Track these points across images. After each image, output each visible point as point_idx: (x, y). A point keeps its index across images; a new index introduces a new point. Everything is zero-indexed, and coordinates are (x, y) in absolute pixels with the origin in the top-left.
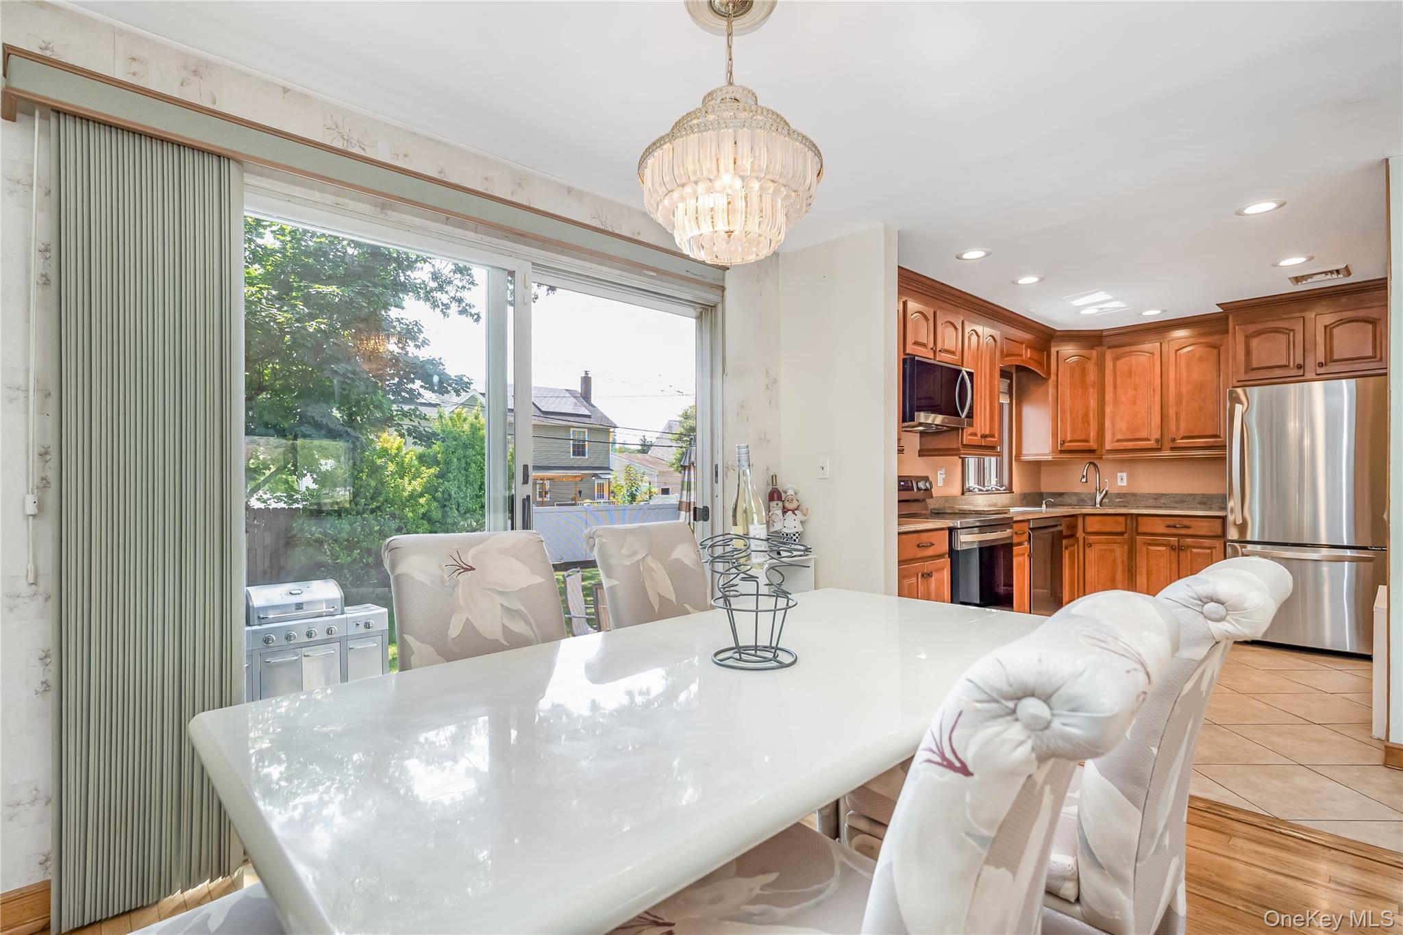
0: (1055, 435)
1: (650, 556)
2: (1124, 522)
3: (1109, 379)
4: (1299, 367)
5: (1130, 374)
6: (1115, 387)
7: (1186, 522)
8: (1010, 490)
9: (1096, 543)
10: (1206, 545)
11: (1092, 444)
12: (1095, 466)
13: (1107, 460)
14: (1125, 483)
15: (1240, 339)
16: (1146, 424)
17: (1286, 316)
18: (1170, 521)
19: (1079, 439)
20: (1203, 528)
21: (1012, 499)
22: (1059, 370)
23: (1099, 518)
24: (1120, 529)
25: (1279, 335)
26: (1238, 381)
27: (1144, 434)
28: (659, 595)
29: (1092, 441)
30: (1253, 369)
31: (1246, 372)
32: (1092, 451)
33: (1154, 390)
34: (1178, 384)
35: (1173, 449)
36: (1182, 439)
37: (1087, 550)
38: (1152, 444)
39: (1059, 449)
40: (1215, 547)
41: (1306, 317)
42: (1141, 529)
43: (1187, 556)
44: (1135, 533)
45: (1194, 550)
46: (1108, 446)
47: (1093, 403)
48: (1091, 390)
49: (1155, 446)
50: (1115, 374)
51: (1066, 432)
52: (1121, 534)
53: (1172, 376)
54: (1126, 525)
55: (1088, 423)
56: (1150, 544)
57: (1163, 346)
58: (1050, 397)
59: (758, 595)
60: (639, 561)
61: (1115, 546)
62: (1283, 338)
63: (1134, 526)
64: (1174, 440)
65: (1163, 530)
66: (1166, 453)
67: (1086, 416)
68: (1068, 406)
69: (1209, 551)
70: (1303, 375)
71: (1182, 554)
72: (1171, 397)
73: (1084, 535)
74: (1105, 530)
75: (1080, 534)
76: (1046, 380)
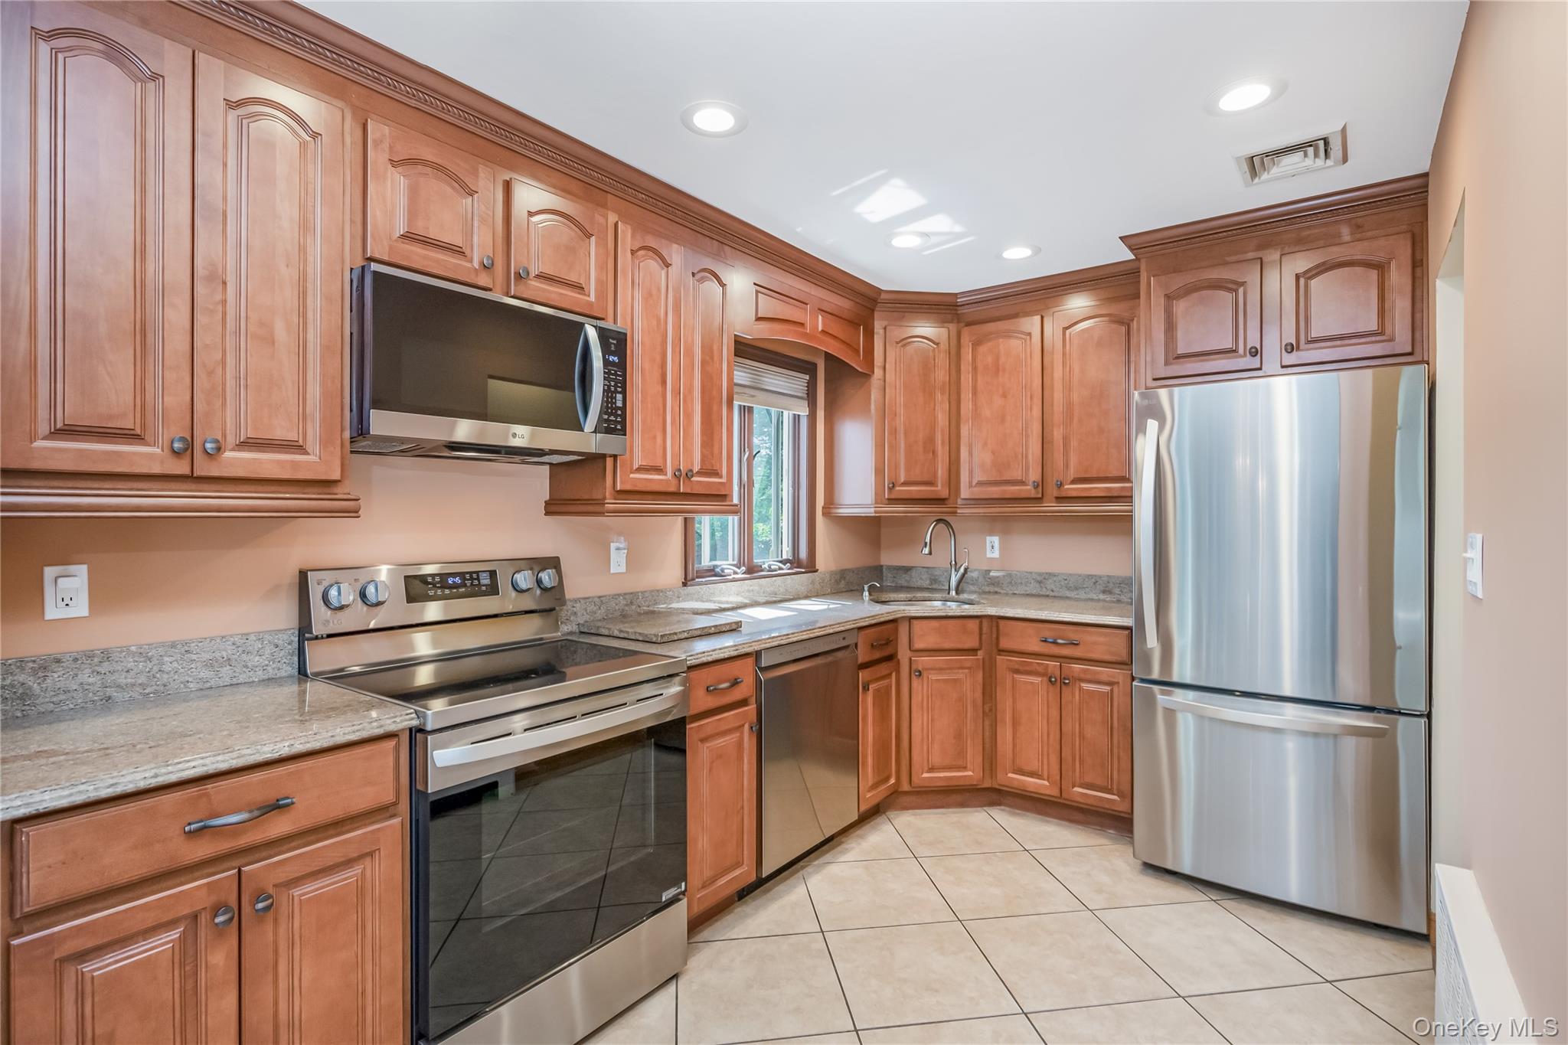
0: (879, 471)
2: (976, 629)
3: (966, 379)
4: (1254, 352)
5: (997, 369)
6: (975, 393)
7: (1072, 634)
8: (811, 567)
9: (932, 669)
10: (1104, 678)
11: (940, 489)
12: (947, 524)
13: (965, 517)
14: (996, 554)
15: (1158, 302)
16: (1020, 456)
17: (1234, 258)
18: (1047, 632)
19: (919, 479)
20: (1101, 646)
21: (813, 583)
22: (887, 360)
23: (935, 624)
24: (971, 642)
25: (1222, 293)
26: (1155, 379)
27: (1017, 474)
29: (939, 485)
30: (1179, 357)
31: (1167, 363)
32: (941, 501)
33: (1031, 398)
34: (1068, 388)
35: (1060, 499)
36: (1073, 482)
37: (916, 683)
38: (1028, 490)
39: (886, 497)
40: (1118, 683)
41: (1264, 260)
42: (1005, 643)
43: (1073, 694)
44: (995, 651)
45: (1085, 686)
46: (965, 493)
47: (942, 419)
48: (939, 396)
49: (1033, 494)
50: (975, 369)
51: (896, 467)
52: (973, 651)
53: (1058, 374)
54: (981, 634)
55: (934, 452)
56: (1017, 671)
57: (1045, 319)
58: (873, 407)
61: (960, 675)
62: (1227, 297)
63: (994, 636)
64: (1060, 485)
65: (1035, 646)
66: (1051, 506)
67: (930, 440)
68: (900, 422)
69: (1107, 688)
70: (1260, 369)
71: (1066, 691)
72: (1055, 408)
73: (909, 653)
74: (947, 645)
75: (903, 654)
76: (867, 376)
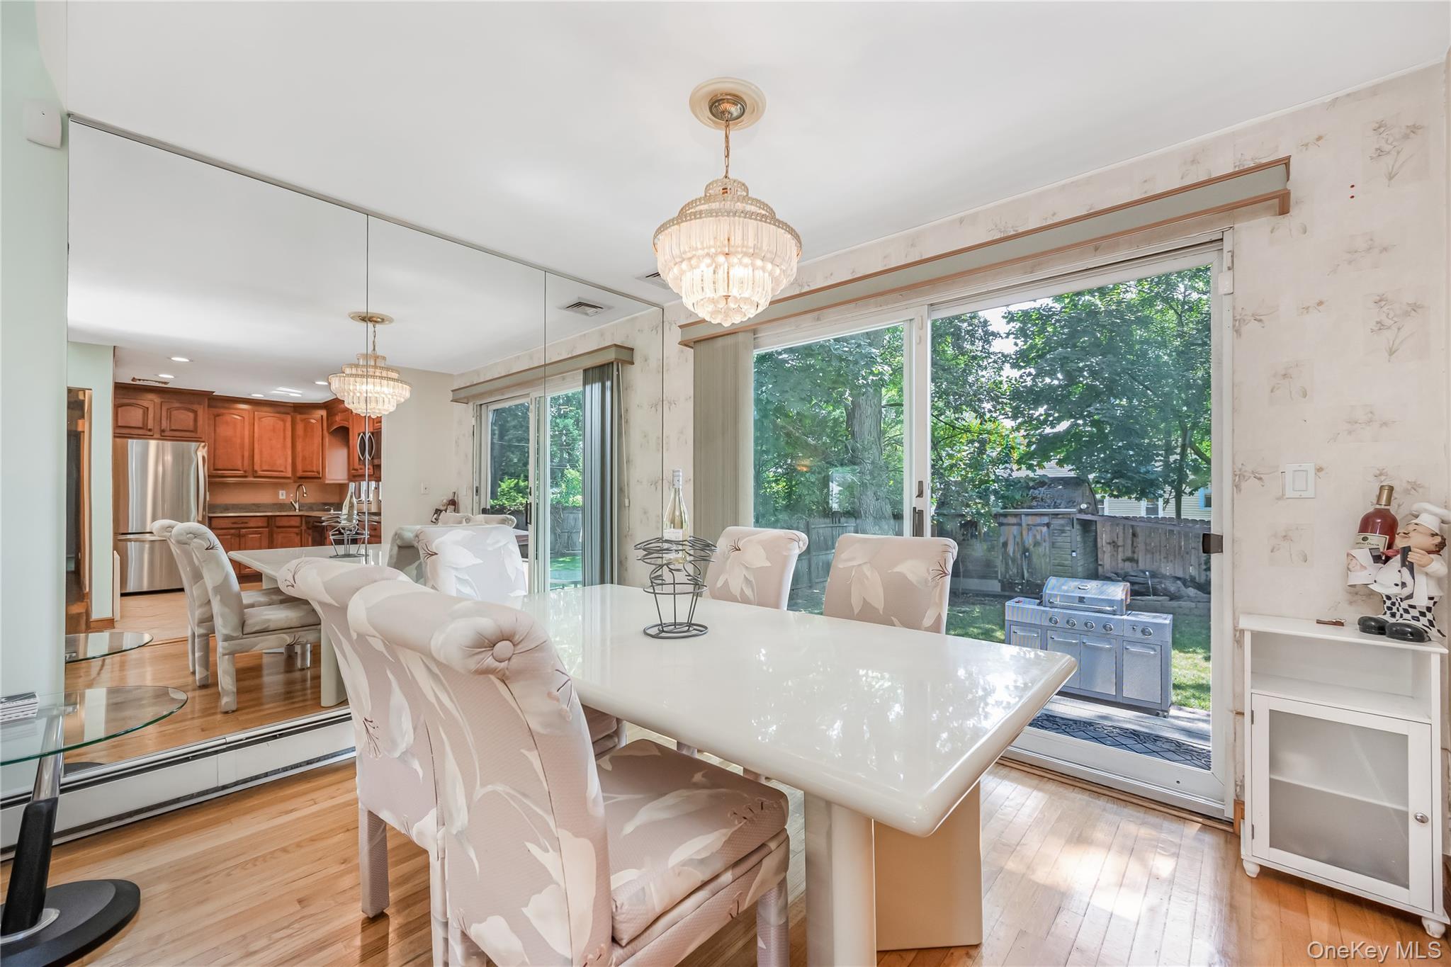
1: (869, 564)
14: (284, 497)
28: (864, 599)
59: (674, 584)
60: (854, 566)
